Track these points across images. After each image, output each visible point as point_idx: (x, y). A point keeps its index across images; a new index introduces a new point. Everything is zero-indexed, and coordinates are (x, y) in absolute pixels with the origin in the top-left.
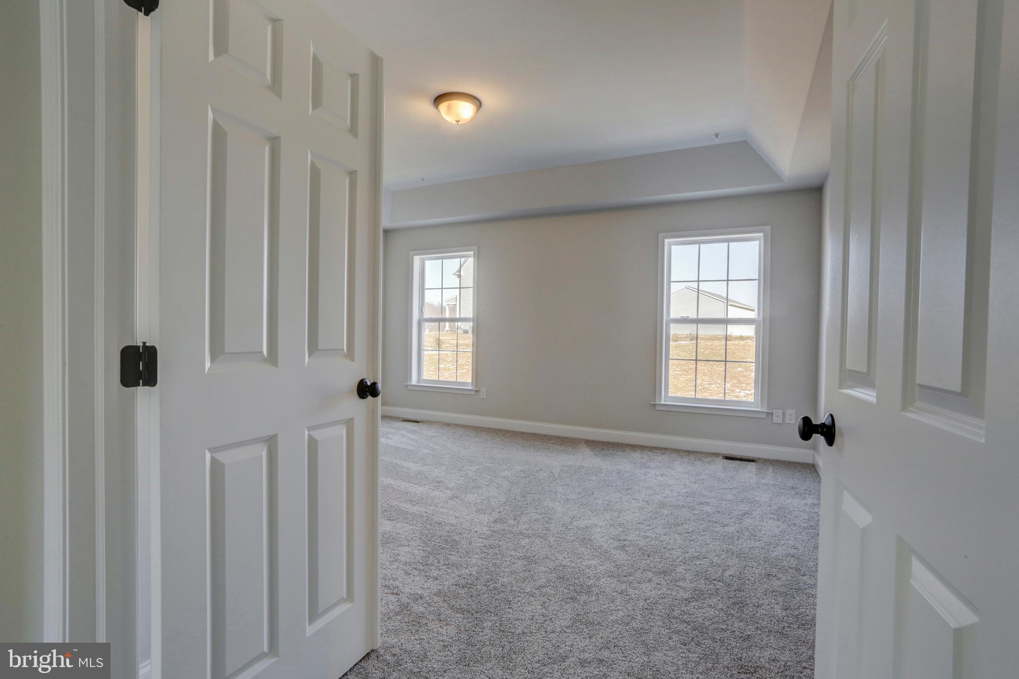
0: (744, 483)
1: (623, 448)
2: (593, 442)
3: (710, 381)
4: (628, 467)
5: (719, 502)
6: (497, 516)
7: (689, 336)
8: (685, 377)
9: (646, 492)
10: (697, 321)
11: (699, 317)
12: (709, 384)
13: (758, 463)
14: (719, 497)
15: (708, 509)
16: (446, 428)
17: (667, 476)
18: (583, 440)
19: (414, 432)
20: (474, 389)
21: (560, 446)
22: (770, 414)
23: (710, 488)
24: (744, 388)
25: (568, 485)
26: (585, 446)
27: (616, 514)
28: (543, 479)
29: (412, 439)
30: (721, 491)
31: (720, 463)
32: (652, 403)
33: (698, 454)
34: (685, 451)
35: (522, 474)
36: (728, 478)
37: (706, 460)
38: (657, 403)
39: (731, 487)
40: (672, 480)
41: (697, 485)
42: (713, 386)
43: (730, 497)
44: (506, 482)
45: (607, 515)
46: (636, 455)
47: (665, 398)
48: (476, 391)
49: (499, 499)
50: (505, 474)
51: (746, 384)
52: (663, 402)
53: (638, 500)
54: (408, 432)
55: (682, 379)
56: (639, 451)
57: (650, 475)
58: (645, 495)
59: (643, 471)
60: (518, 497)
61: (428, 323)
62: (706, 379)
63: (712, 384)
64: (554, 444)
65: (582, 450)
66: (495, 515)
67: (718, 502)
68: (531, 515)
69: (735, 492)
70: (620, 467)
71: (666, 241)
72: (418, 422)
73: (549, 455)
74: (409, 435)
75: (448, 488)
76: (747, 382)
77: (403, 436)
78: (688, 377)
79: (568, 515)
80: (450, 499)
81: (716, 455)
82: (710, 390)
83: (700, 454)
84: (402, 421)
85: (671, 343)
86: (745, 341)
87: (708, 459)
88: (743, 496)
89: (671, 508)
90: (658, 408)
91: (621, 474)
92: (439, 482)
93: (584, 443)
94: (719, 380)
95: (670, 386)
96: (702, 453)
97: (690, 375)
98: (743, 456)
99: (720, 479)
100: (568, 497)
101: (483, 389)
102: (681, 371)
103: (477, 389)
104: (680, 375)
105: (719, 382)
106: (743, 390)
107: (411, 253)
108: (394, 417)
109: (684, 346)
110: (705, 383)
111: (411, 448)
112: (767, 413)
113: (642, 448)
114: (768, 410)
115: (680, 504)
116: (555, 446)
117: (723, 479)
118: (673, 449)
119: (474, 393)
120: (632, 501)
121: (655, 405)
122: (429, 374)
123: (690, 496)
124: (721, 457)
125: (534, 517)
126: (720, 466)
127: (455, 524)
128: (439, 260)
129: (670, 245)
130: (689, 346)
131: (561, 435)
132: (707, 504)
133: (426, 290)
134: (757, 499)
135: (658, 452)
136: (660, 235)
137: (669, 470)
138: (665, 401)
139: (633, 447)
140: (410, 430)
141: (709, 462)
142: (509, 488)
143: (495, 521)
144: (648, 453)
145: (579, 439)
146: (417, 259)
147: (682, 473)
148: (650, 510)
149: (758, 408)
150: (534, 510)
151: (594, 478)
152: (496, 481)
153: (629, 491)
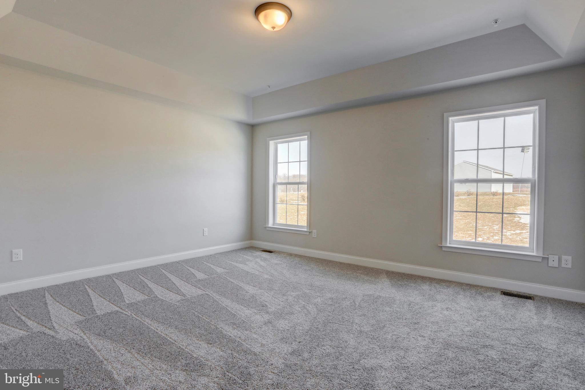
0: (526, 323)
1: (415, 279)
2: (393, 273)
3: (484, 224)
4: (418, 299)
5: (504, 346)
6: (295, 347)
7: (466, 193)
8: (464, 220)
9: (432, 328)
10: (477, 181)
11: (478, 178)
12: (483, 226)
13: (535, 301)
14: (503, 339)
15: (492, 354)
16: (288, 258)
17: (452, 310)
18: (385, 270)
19: (265, 260)
20: (308, 231)
21: (365, 276)
22: (545, 259)
23: (492, 327)
24: (509, 229)
25: (364, 315)
26: (386, 276)
27: (402, 353)
28: (346, 308)
29: (261, 266)
30: (504, 331)
31: (499, 300)
32: (439, 245)
33: (479, 288)
34: (467, 285)
35: (330, 302)
36: (509, 316)
37: (486, 295)
38: (443, 245)
39: (513, 328)
40: (456, 315)
41: (480, 323)
42: (486, 227)
43: (514, 340)
44: (315, 309)
45: (393, 353)
46: (425, 287)
47: (450, 241)
48: (310, 232)
49: (303, 327)
50: (316, 300)
51: (511, 226)
52: (448, 245)
53: (424, 337)
54: (261, 260)
55: (462, 222)
56: (428, 283)
57: (436, 308)
58: (431, 331)
59: (430, 303)
60: (320, 326)
61: (280, 186)
62: (480, 222)
63: (485, 226)
64: (361, 273)
65: (382, 280)
66: (295, 346)
67: (502, 346)
68: (325, 348)
69: (519, 333)
70: (410, 299)
71: (450, 119)
72: (270, 252)
73: (356, 284)
74: (261, 263)
75: (267, 312)
76: (512, 225)
77: (256, 263)
78: (467, 221)
79: (358, 351)
80: (265, 324)
81: (495, 290)
82: (483, 230)
83: (480, 288)
84: (262, 251)
85: (455, 197)
86: (508, 196)
87: (488, 294)
88: (527, 340)
89: (456, 350)
90: (444, 249)
91: (411, 305)
92: (263, 306)
93: (385, 274)
94: (490, 223)
95: (454, 227)
96: (482, 287)
97: (468, 219)
98: (519, 292)
99: (502, 317)
100: (362, 328)
101: (314, 231)
102: (461, 216)
103: (310, 231)
104: (461, 219)
105: (490, 224)
106: (509, 231)
107: (268, 139)
108: (258, 248)
109: (463, 199)
110: (480, 225)
111: (257, 273)
112: (543, 258)
113: (431, 280)
114: (543, 255)
115: (465, 345)
116: (362, 276)
117: (504, 318)
118: (456, 282)
119: (308, 234)
120: (418, 337)
121: (442, 247)
122: (281, 220)
123: (474, 336)
124: (499, 293)
125: (327, 351)
126: (500, 302)
127: (258, 353)
128: (286, 144)
129: (453, 122)
130: (467, 199)
131: (369, 266)
132: (492, 347)
133: (278, 164)
134: (544, 346)
135: (444, 284)
136: (445, 114)
137: (453, 303)
138: (450, 244)
139: (424, 279)
140: (263, 258)
141: (489, 297)
142: (315, 316)
143: (293, 353)
144: (436, 285)
145: (382, 270)
146: (272, 143)
147: (465, 308)
148: (435, 351)
149: (533, 252)
150: (329, 343)
151: (388, 309)
152: (308, 308)
153: (416, 326)
